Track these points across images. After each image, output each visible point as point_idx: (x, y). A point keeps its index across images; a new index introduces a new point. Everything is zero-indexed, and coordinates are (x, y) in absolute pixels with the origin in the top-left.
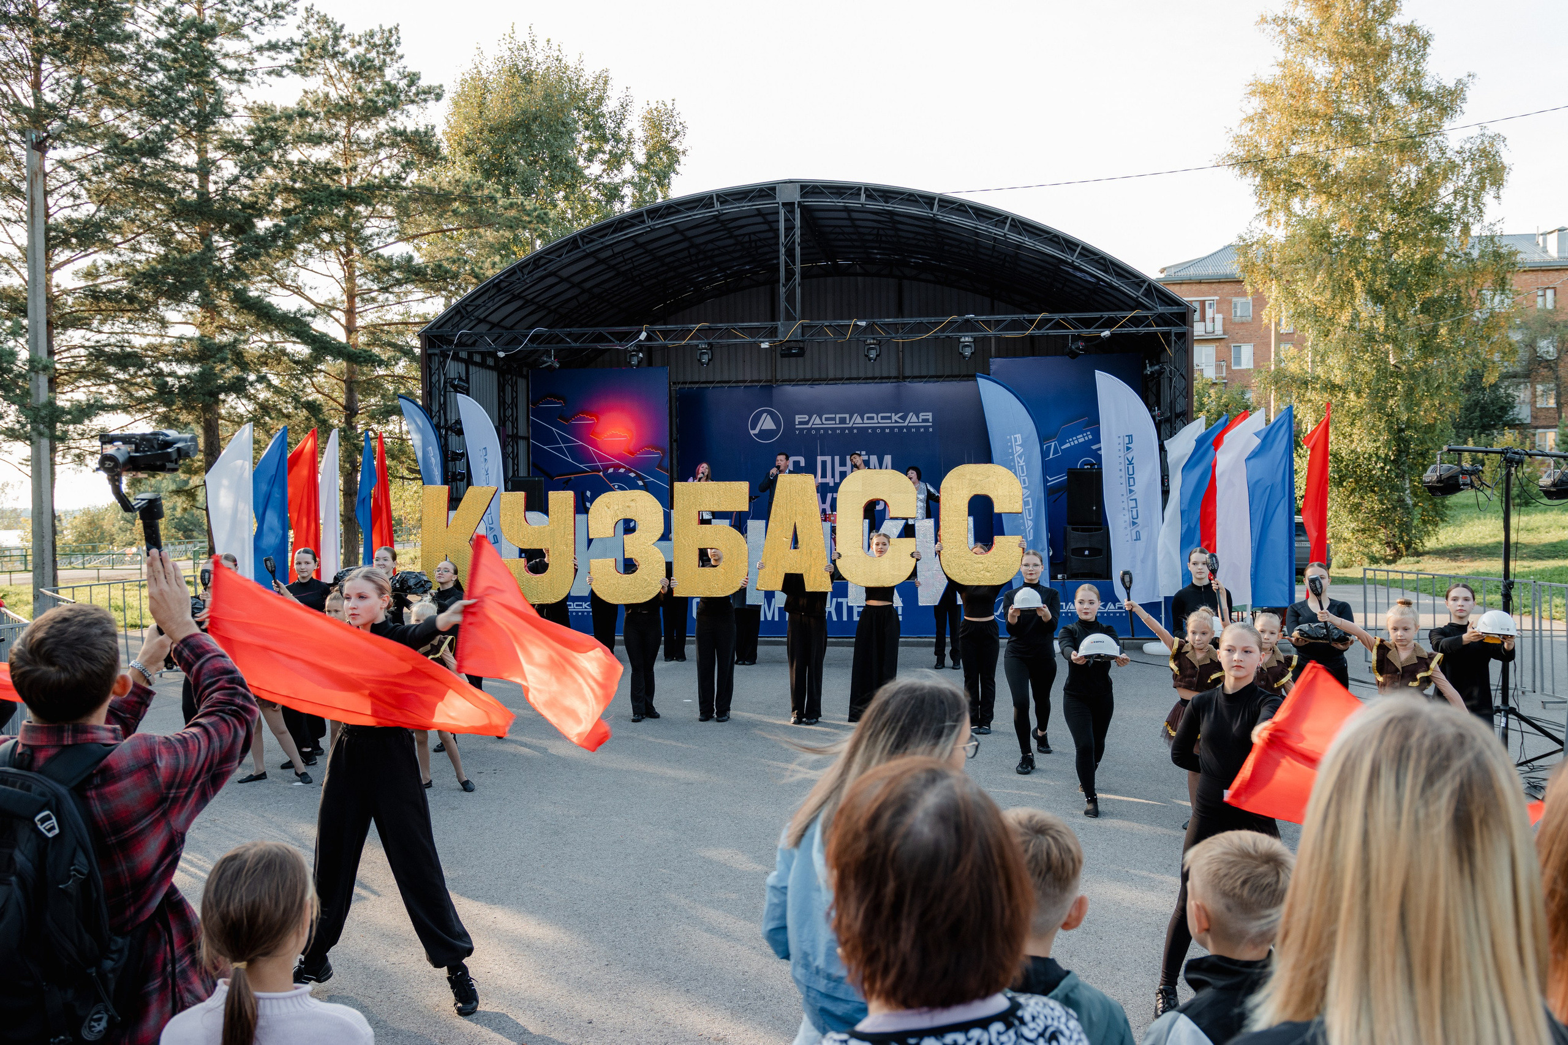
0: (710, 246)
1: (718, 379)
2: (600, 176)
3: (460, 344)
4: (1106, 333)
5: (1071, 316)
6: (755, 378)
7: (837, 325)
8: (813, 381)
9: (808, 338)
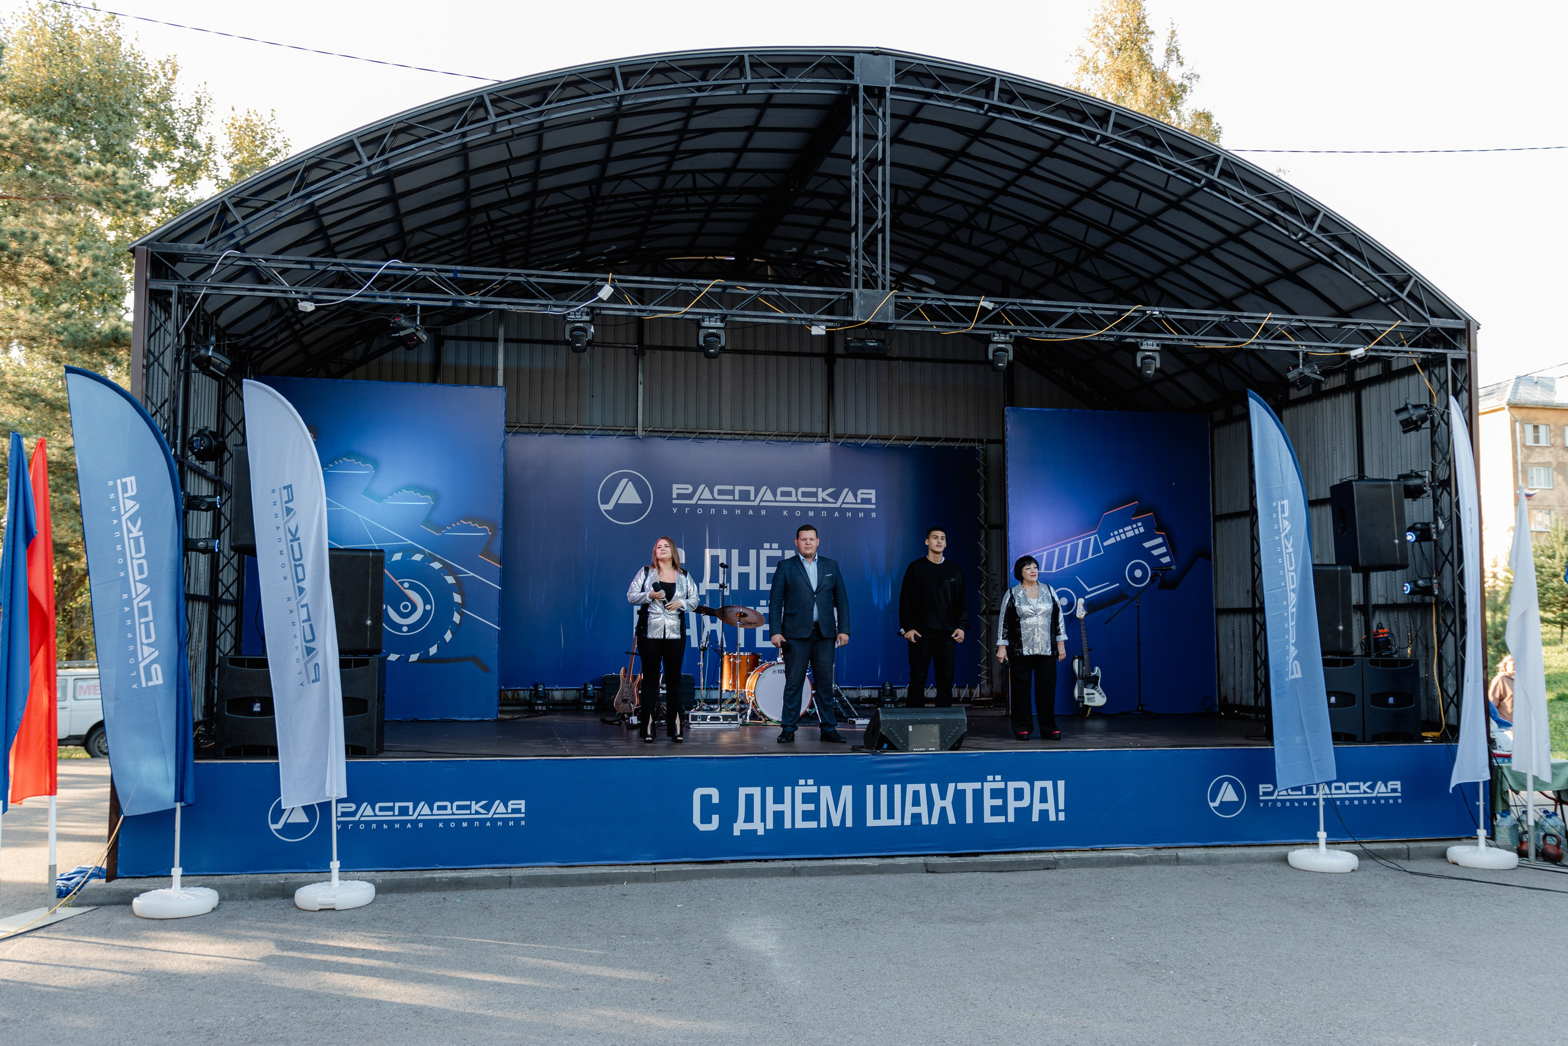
1: (548, 421)
2: (166, 189)
4: (1358, 352)
6: (609, 423)
7: (953, 306)
8: (700, 433)
9: (902, 321)
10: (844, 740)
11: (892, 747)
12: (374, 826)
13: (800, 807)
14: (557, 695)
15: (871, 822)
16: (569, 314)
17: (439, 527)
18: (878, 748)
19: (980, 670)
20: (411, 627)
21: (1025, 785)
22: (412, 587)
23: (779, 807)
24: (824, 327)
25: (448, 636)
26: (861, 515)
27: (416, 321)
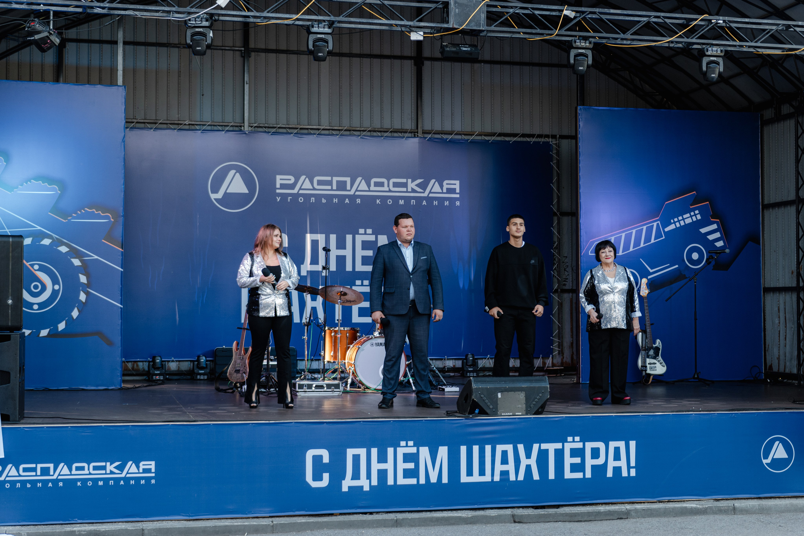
6: (218, 120)
7: (540, 15)
8: (301, 129)
9: (493, 28)
10: (438, 405)
11: (483, 412)
12: (18, 485)
13: (402, 466)
14: (173, 366)
15: (464, 478)
16: (190, 20)
17: (65, 214)
18: (470, 413)
19: (552, 343)
20: (42, 305)
21: (601, 445)
22: (42, 269)
23: (382, 466)
24: (422, 33)
25: (75, 313)
26: (447, 203)
27: (49, 26)
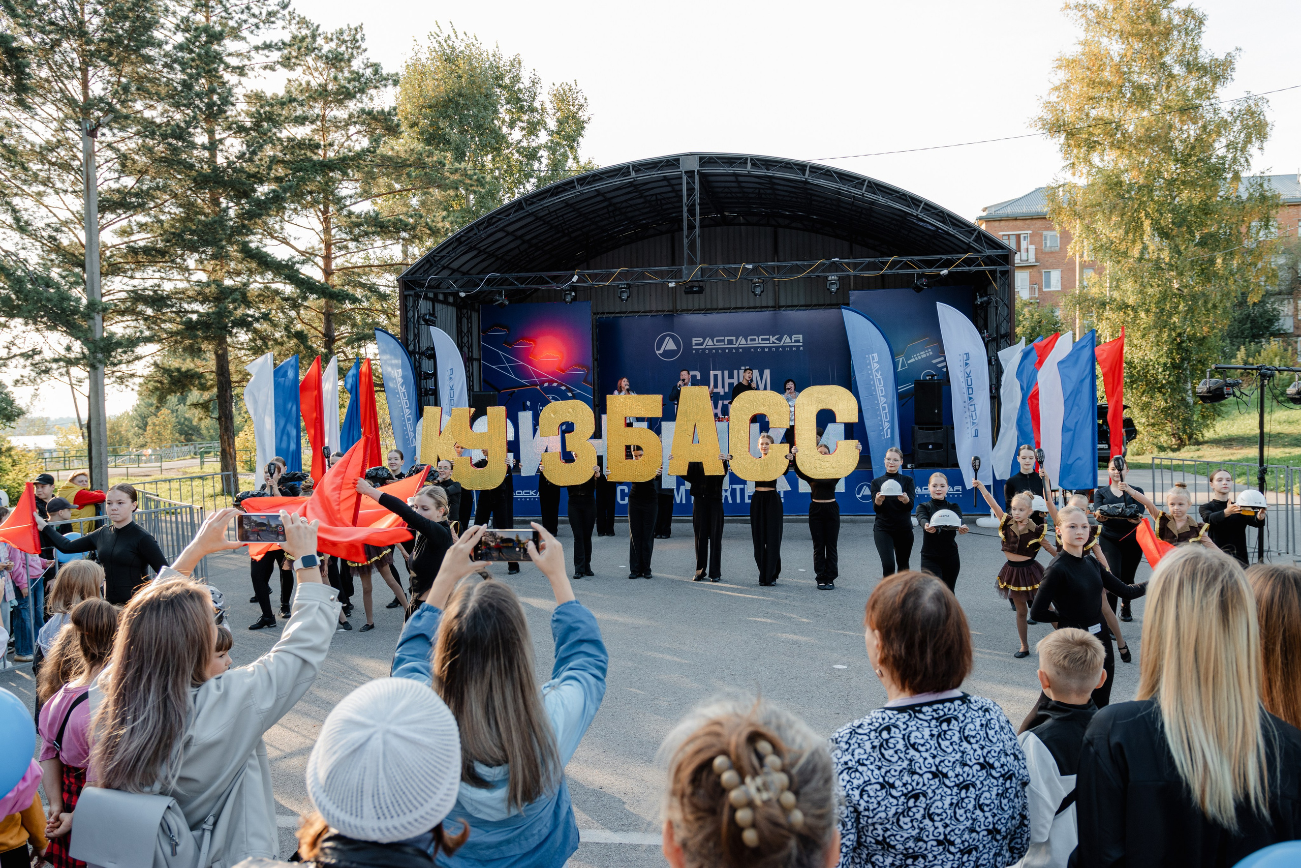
0: (624, 205)
1: (630, 310)
2: (521, 141)
3: (429, 287)
4: (945, 272)
5: (916, 258)
6: (660, 308)
7: (729, 268)
8: (707, 310)
9: (706, 279)
16: (563, 288)
24: (674, 283)
27: (503, 297)
